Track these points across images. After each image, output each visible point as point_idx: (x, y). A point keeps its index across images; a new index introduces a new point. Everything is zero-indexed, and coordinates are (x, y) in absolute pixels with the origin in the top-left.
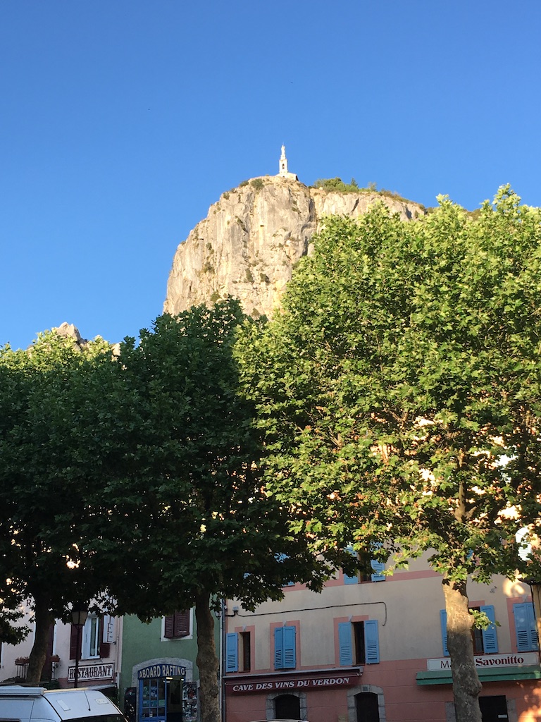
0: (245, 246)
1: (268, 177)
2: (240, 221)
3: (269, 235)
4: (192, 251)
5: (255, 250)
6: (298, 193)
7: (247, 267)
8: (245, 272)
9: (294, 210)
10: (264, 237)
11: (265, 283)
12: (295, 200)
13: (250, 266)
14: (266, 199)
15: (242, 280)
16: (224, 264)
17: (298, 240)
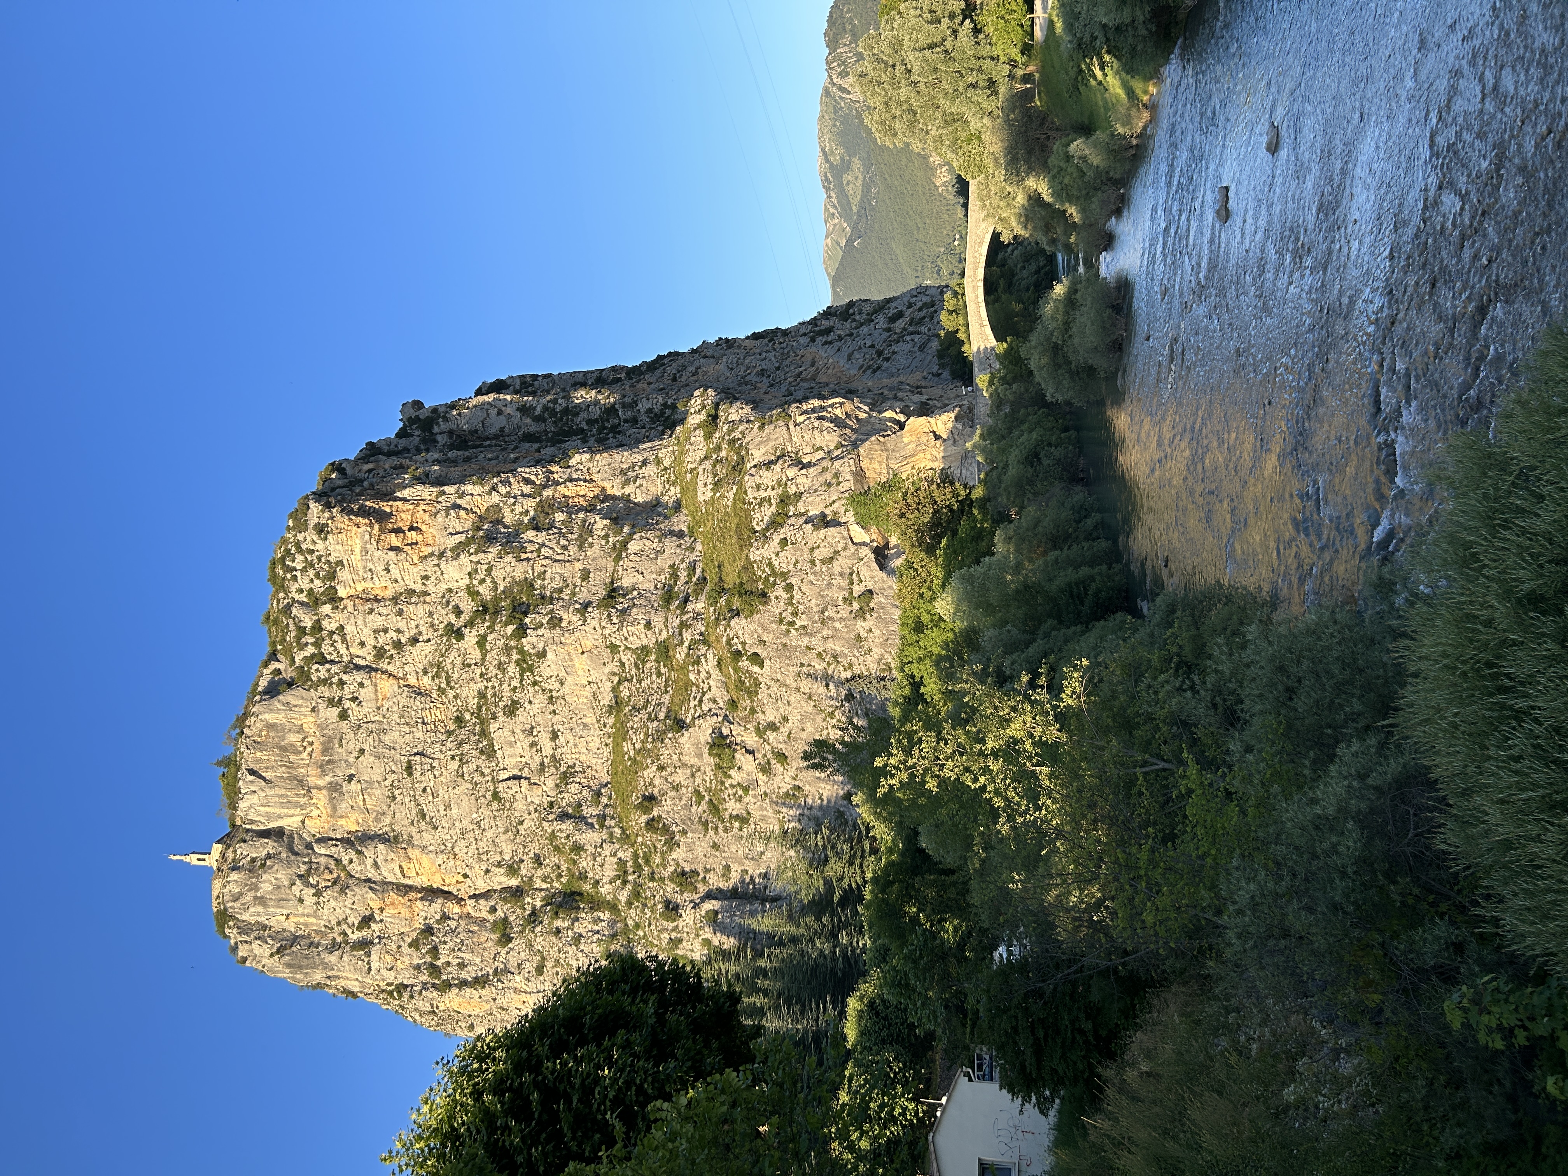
0: (317, 946)
2: (278, 951)
3: (301, 910)
5: (323, 930)
6: (238, 852)
7: (348, 948)
8: (355, 953)
9: (263, 865)
10: (303, 915)
11: (372, 924)
12: (248, 859)
13: (346, 943)
14: (246, 906)
15: (366, 960)
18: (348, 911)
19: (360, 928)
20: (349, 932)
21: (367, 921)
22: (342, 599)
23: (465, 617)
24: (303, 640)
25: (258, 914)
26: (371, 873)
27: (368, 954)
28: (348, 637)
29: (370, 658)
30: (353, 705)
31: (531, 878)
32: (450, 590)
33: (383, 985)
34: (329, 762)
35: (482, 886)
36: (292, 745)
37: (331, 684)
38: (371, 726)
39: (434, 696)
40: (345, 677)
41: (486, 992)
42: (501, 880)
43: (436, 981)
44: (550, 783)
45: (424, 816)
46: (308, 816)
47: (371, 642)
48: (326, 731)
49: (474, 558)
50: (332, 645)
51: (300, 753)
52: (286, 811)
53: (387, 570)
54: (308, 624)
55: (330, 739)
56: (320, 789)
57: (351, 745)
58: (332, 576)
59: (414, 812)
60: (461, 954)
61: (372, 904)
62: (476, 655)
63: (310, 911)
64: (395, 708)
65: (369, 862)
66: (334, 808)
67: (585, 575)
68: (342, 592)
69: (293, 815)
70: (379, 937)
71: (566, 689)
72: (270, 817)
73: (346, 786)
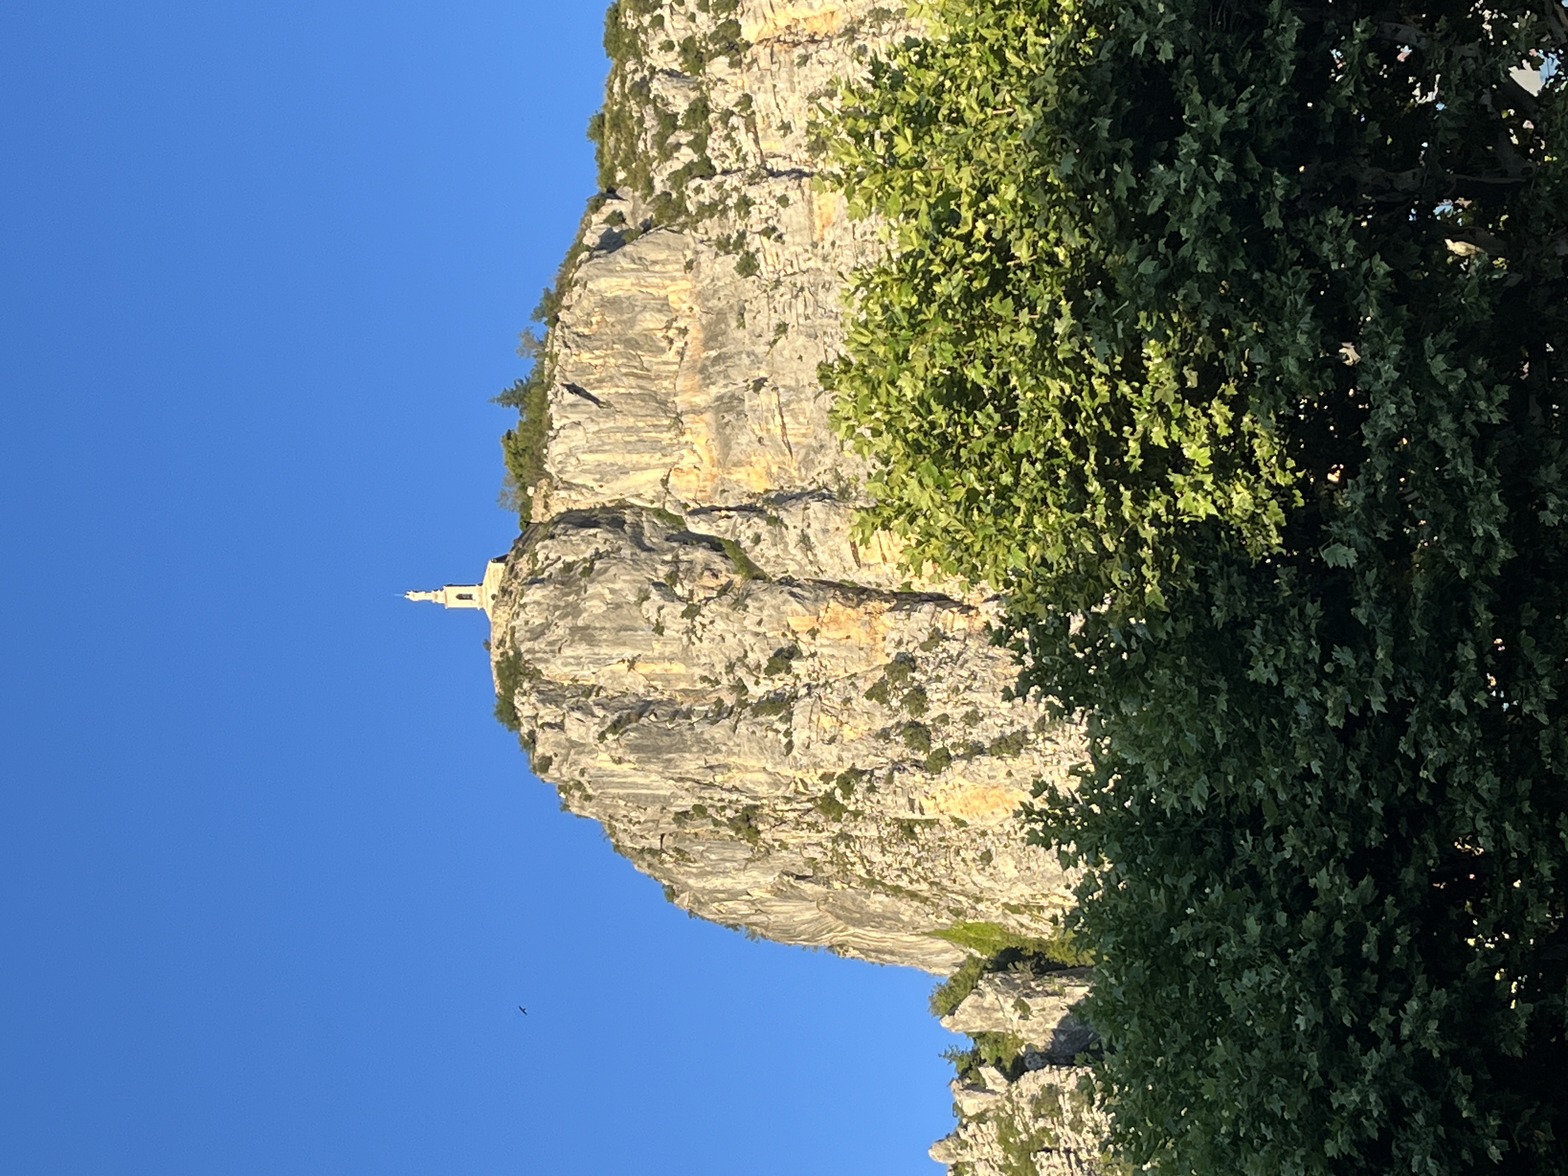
0: (688, 715)
1: (494, 642)
2: (615, 727)
3: (657, 646)
4: (693, 868)
5: (699, 686)
6: (541, 557)
7: (747, 712)
8: (761, 719)
9: (588, 571)
10: (662, 658)
11: (794, 663)
12: (559, 565)
13: (743, 704)
14: (555, 648)
15: (782, 727)
16: (736, 778)
17: (676, 561)
18: (749, 639)
19: (770, 672)
20: (749, 682)
21: (785, 656)
22: (748, 45)
24: (672, 140)
25: (578, 661)
26: (796, 563)
27: (788, 718)
28: (758, 119)
29: (799, 153)
30: (767, 244)
34: (717, 360)
36: (648, 335)
37: (724, 212)
38: (800, 280)
40: (752, 193)
43: (922, 757)
46: (673, 468)
47: (802, 121)
48: (713, 303)
50: (728, 137)
51: (662, 351)
52: (635, 457)
54: (680, 105)
55: (721, 316)
56: (697, 411)
57: (762, 320)
58: (731, 1)
60: (970, 698)
61: (793, 622)
63: (675, 648)
64: (848, 239)
65: (792, 536)
66: (726, 446)
68: (749, 31)
69: (648, 467)
70: (809, 686)
72: (603, 474)
73: (750, 401)
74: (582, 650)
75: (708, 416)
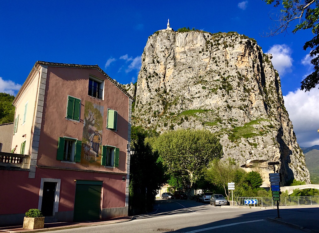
0: (153, 53)
1: (161, 30)
2: (151, 45)
5: (156, 53)
8: (152, 60)
9: (168, 39)
10: (159, 49)
12: (169, 36)
14: (160, 37)
17: (169, 49)
18: (160, 58)
19: (157, 61)
20: (156, 58)
21: (158, 62)
22: (225, 49)
23: (223, 76)
24: (216, 41)
25: (159, 40)
26: (168, 62)
27: (152, 63)
28: (217, 51)
29: (213, 56)
30: (203, 54)
31: (169, 95)
32: (229, 72)
33: (146, 67)
34: (190, 50)
35: (167, 85)
36: (193, 42)
37: (207, 49)
38: (198, 58)
39: (206, 71)
40: (208, 51)
41: (146, 88)
42: (168, 89)
43: (148, 77)
44: (189, 97)
45: (180, 71)
46: (179, 47)
47: (216, 56)
48: (197, 49)
49: (237, 77)
50: (215, 48)
51: (192, 44)
52: (180, 43)
53: (232, 58)
54: (220, 42)
55: (195, 50)
57: (194, 55)
58: (230, 46)
59: (181, 69)
60: (153, 82)
61: (162, 63)
62: (215, 79)
64: (202, 63)
65: (170, 61)
66: (181, 53)
67: (234, 101)
68: (227, 49)
70: (155, 65)
71: (209, 99)
72: (178, 39)
73: (185, 55)
74: (160, 40)
75: (184, 50)
